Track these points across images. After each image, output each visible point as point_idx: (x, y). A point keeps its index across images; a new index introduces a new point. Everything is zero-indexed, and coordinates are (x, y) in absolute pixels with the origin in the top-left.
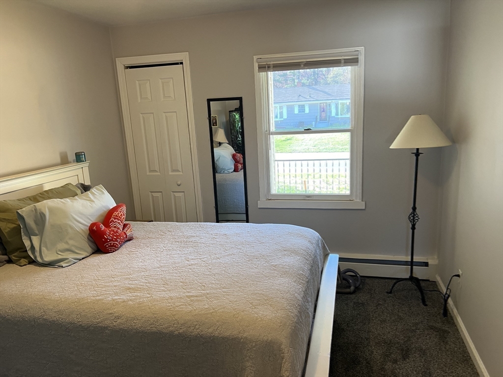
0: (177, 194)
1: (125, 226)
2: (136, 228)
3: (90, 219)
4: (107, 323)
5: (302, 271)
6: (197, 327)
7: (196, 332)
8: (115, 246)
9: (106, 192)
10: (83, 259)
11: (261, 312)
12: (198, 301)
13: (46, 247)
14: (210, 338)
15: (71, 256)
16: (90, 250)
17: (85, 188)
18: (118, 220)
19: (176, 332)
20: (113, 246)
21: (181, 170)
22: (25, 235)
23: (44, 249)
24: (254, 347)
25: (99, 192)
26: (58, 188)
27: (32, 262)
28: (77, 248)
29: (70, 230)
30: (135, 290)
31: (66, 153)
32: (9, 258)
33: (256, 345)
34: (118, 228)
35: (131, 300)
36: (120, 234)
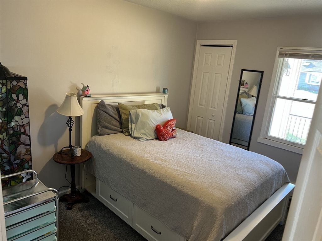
0: (211, 121)
1: (173, 130)
2: (179, 133)
3: (157, 122)
4: (147, 170)
5: (254, 183)
6: (182, 187)
7: (180, 189)
8: (165, 139)
9: (170, 111)
10: (150, 140)
11: (215, 192)
12: (188, 175)
13: (136, 130)
14: (186, 194)
15: (145, 137)
16: (154, 137)
17: (163, 107)
18: (170, 126)
19: (173, 186)
20: (164, 138)
21: (216, 108)
22: (130, 122)
23: (135, 130)
24: (204, 207)
25: (167, 110)
26: (150, 104)
27: (130, 135)
28: (148, 134)
29: (148, 125)
30: (164, 161)
31: (159, 88)
32: (122, 130)
33: (206, 206)
34: (169, 130)
35: (160, 164)
36: (169, 133)
